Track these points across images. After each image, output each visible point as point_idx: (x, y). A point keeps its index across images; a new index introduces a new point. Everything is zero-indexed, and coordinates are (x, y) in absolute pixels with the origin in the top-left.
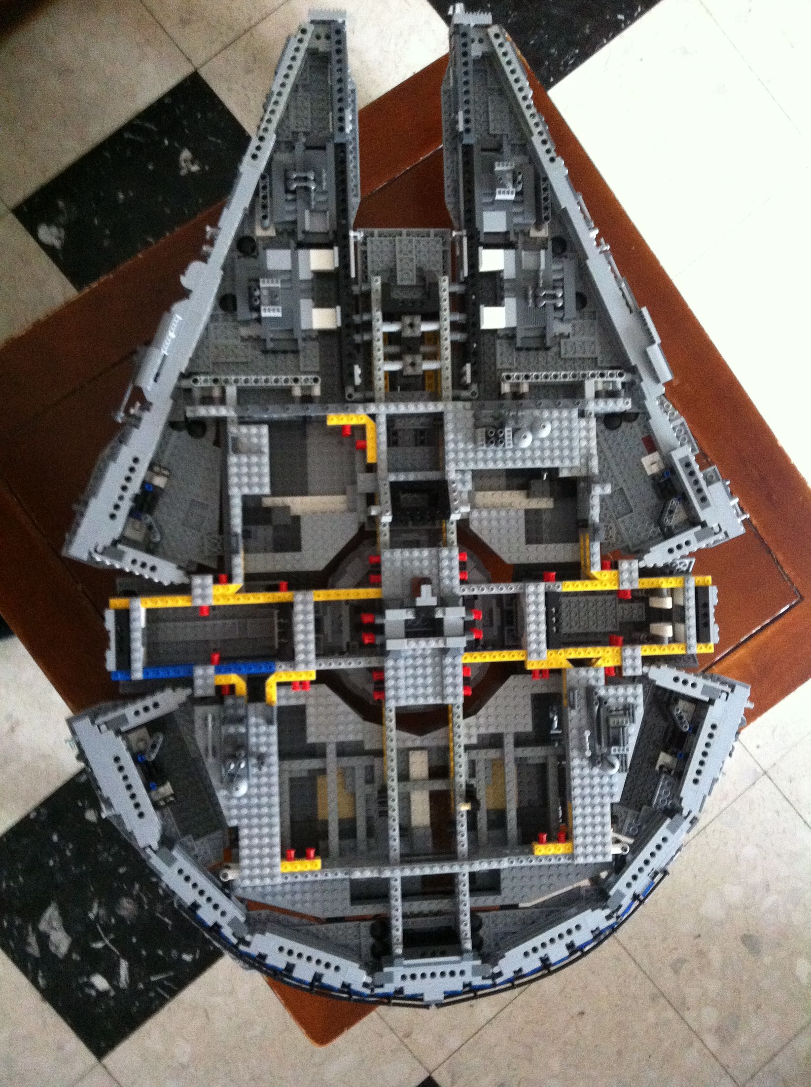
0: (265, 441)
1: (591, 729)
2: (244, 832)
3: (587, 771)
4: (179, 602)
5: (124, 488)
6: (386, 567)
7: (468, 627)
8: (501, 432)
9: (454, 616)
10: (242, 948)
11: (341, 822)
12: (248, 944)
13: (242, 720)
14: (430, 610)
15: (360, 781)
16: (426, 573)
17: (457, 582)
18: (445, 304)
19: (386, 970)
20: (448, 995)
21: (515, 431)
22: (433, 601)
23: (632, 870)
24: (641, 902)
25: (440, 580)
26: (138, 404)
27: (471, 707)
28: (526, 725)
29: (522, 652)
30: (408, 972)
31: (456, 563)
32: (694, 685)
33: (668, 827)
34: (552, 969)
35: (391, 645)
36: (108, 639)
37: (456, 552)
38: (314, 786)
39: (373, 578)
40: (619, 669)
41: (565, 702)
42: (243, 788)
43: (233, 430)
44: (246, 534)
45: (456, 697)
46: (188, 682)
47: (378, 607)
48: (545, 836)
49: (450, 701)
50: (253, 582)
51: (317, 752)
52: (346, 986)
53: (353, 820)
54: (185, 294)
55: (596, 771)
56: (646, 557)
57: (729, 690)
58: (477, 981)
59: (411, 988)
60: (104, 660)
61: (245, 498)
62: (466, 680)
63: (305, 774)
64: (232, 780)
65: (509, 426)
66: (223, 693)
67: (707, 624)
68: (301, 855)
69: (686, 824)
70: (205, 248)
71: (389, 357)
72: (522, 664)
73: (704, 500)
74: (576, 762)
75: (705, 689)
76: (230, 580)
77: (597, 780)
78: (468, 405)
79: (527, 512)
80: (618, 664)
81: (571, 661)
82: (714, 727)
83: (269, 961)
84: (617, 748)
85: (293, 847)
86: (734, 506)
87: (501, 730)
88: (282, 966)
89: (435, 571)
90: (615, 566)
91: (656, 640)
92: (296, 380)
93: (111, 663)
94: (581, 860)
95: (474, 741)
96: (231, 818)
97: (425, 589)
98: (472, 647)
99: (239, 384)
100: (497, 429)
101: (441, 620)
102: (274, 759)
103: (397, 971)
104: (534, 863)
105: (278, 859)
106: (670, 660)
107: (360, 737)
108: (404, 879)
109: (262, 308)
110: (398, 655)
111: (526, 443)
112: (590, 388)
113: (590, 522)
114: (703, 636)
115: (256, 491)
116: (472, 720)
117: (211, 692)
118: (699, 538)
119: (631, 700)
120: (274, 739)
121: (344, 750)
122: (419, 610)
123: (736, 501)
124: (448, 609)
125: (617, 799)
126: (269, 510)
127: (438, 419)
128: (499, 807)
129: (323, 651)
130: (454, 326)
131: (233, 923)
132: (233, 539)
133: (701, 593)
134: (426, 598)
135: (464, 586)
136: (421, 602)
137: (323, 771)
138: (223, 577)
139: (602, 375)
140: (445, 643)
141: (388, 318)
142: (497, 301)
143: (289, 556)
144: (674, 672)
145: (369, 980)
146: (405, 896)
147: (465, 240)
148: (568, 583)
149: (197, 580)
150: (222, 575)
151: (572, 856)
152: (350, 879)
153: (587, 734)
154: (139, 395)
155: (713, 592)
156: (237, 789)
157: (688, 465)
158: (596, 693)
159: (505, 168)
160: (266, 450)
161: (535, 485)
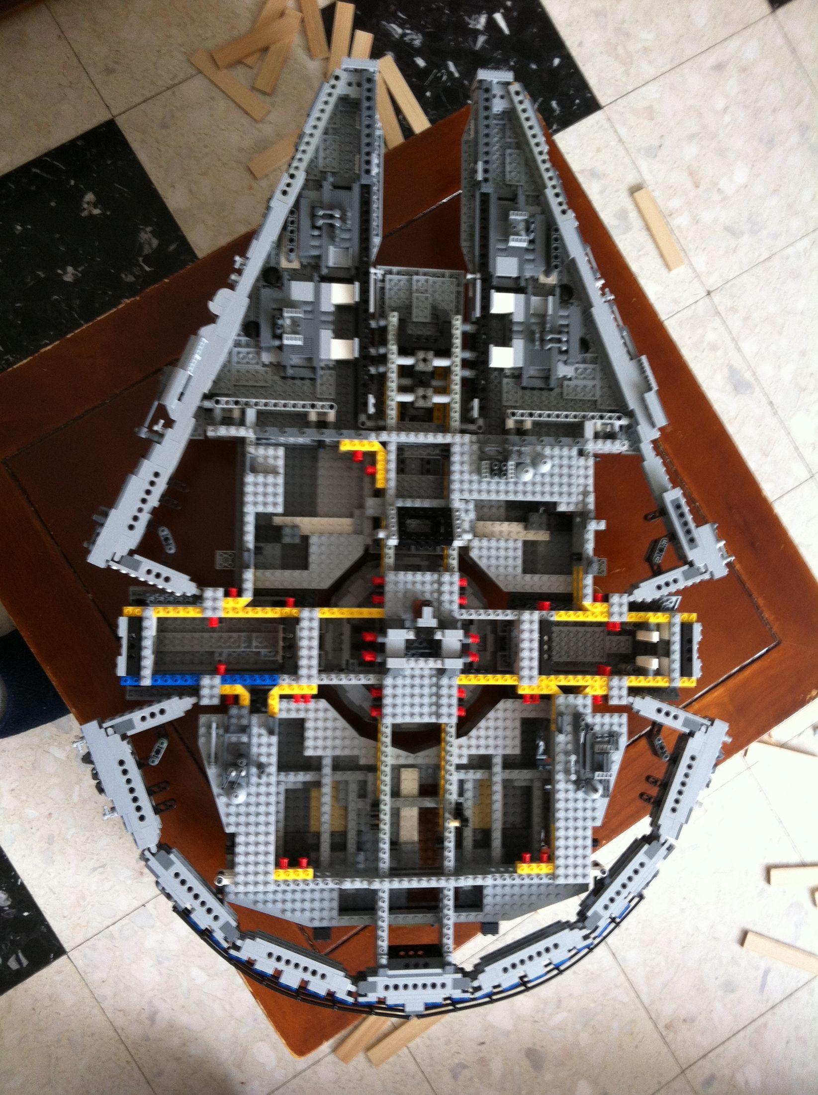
0: (281, 463)
1: (576, 752)
2: (240, 839)
3: (571, 795)
4: (191, 612)
5: (144, 501)
6: (389, 588)
7: (465, 650)
8: (505, 465)
9: (452, 639)
10: (233, 952)
11: (333, 834)
12: (238, 948)
13: (244, 729)
14: (430, 631)
15: (353, 796)
16: (428, 596)
17: (455, 607)
18: (458, 342)
19: (370, 979)
20: (428, 1007)
21: (518, 465)
22: (433, 623)
23: (610, 892)
24: (618, 924)
25: (440, 603)
26: (162, 422)
27: (464, 727)
28: (514, 748)
29: (515, 677)
30: (391, 982)
31: (456, 588)
32: (675, 717)
33: (646, 853)
34: (529, 985)
35: (392, 663)
36: (120, 646)
37: (456, 577)
38: (307, 799)
39: (376, 598)
40: (606, 698)
41: (553, 727)
42: (241, 797)
43: (251, 449)
44: (258, 550)
45: (450, 717)
46: (194, 691)
47: (381, 626)
48: (528, 856)
49: (444, 720)
50: (262, 597)
51: (313, 765)
52: (331, 995)
53: (344, 834)
54: (211, 319)
55: (580, 795)
56: (636, 592)
57: (709, 723)
58: (457, 994)
59: (393, 998)
60: (114, 666)
61: (258, 515)
62: (460, 700)
63: (300, 786)
64: (231, 788)
65: (513, 460)
66: (228, 702)
67: (690, 660)
68: (294, 864)
69: (663, 851)
70: (233, 277)
71: (402, 389)
72: (513, 688)
73: (692, 541)
74: (561, 786)
75: (686, 723)
76: (240, 594)
77: (580, 805)
78: (474, 438)
79: (526, 543)
80: (605, 693)
81: (561, 687)
82: (693, 758)
83: (258, 966)
84: (600, 773)
85: (285, 856)
86: (720, 549)
87: (490, 751)
88: (270, 971)
89: (436, 595)
90: (605, 599)
91: (642, 672)
92: (313, 406)
93: (121, 670)
94: (561, 881)
95: (464, 761)
96: (229, 824)
97: (427, 611)
98: (468, 669)
99: (259, 408)
100: (501, 461)
101: (440, 641)
102: (273, 769)
103: (380, 981)
104: (518, 881)
105: (271, 867)
106: (654, 692)
107: (356, 752)
108: (392, 892)
109: (285, 336)
110: (398, 673)
111: (528, 477)
112: (590, 428)
113: (584, 556)
114: (686, 671)
115: (270, 509)
116: (463, 740)
117: (216, 701)
118: (687, 576)
119: (615, 728)
120: (274, 750)
121: (339, 765)
122: (419, 631)
123: (722, 543)
124: (447, 632)
125: (598, 823)
126: (279, 529)
127: (446, 450)
128: (486, 827)
129: (325, 667)
130: (465, 364)
131: (225, 927)
132: (246, 554)
133: (686, 629)
134: (427, 620)
135: (464, 611)
136: (422, 623)
137: (318, 784)
138: (234, 590)
139: (601, 418)
140: (443, 665)
141: (403, 352)
142: (505, 342)
143: (297, 573)
144: (657, 704)
145: (353, 989)
146: (392, 909)
147: (479, 283)
148: (562, 613)
149: (209, 593)
150: (233, 588)
151: (554, 876)
152: (340, 889)
153: (573, 758)
154: (162, 413)
155: (697, 629)
156: (236, 796)
157: (678, 507)
158: (583, 720)
159: (519, 218)
160: (281, 470)
161: (534, 518)
